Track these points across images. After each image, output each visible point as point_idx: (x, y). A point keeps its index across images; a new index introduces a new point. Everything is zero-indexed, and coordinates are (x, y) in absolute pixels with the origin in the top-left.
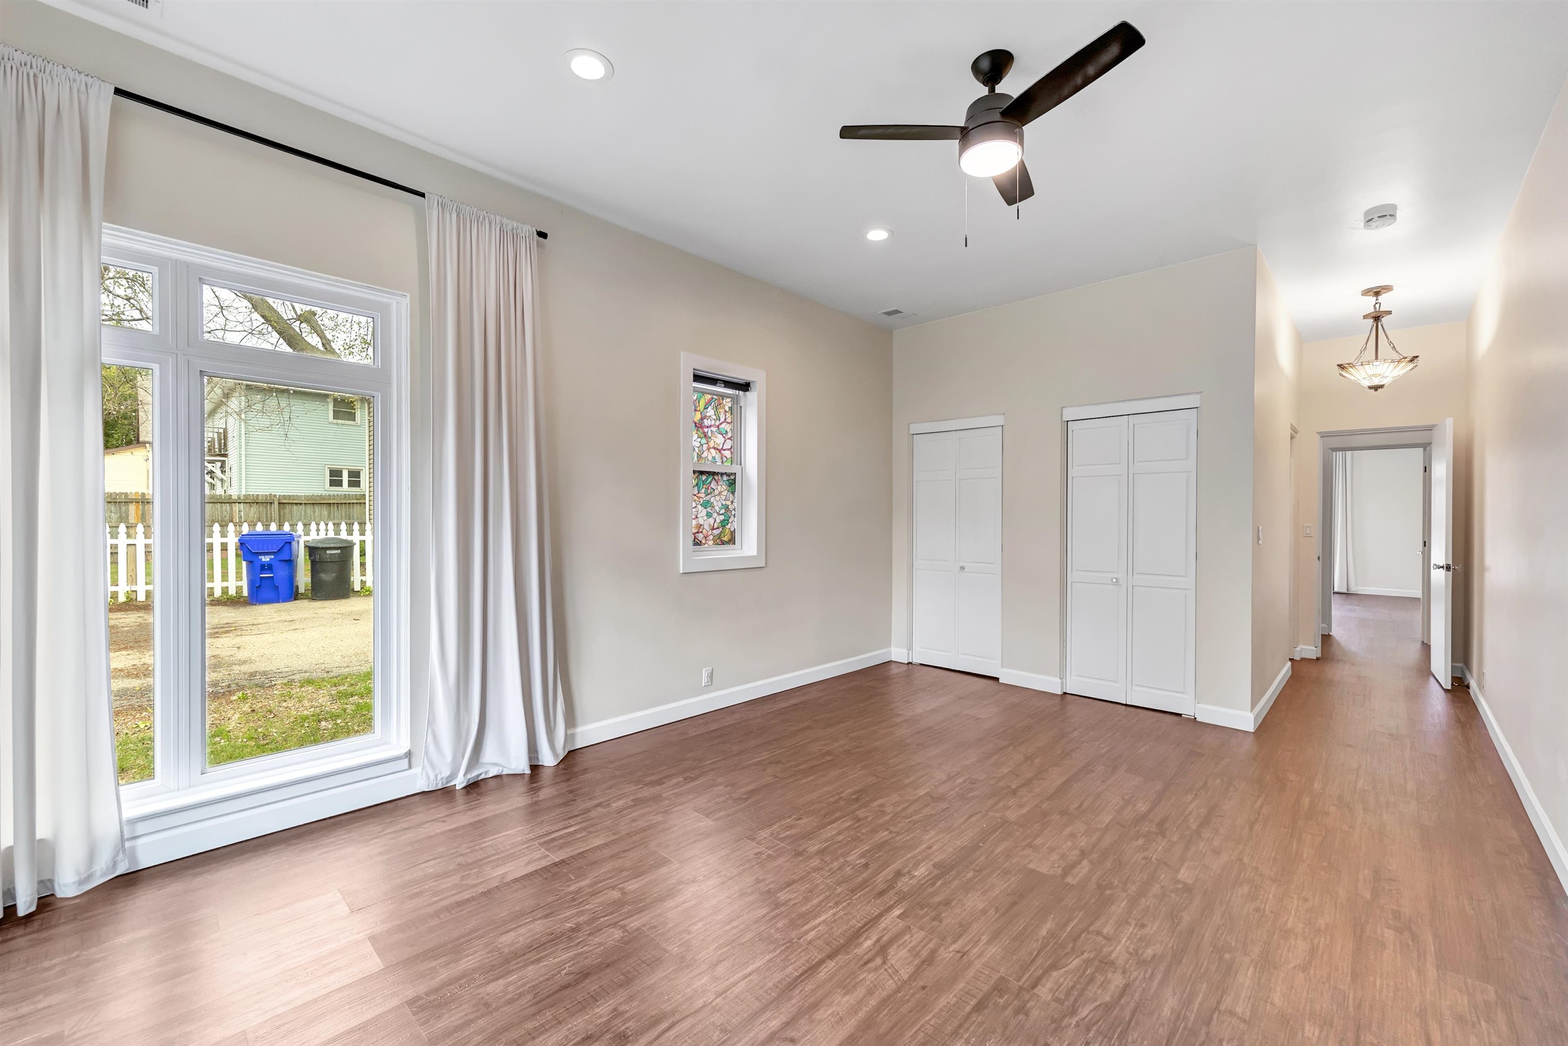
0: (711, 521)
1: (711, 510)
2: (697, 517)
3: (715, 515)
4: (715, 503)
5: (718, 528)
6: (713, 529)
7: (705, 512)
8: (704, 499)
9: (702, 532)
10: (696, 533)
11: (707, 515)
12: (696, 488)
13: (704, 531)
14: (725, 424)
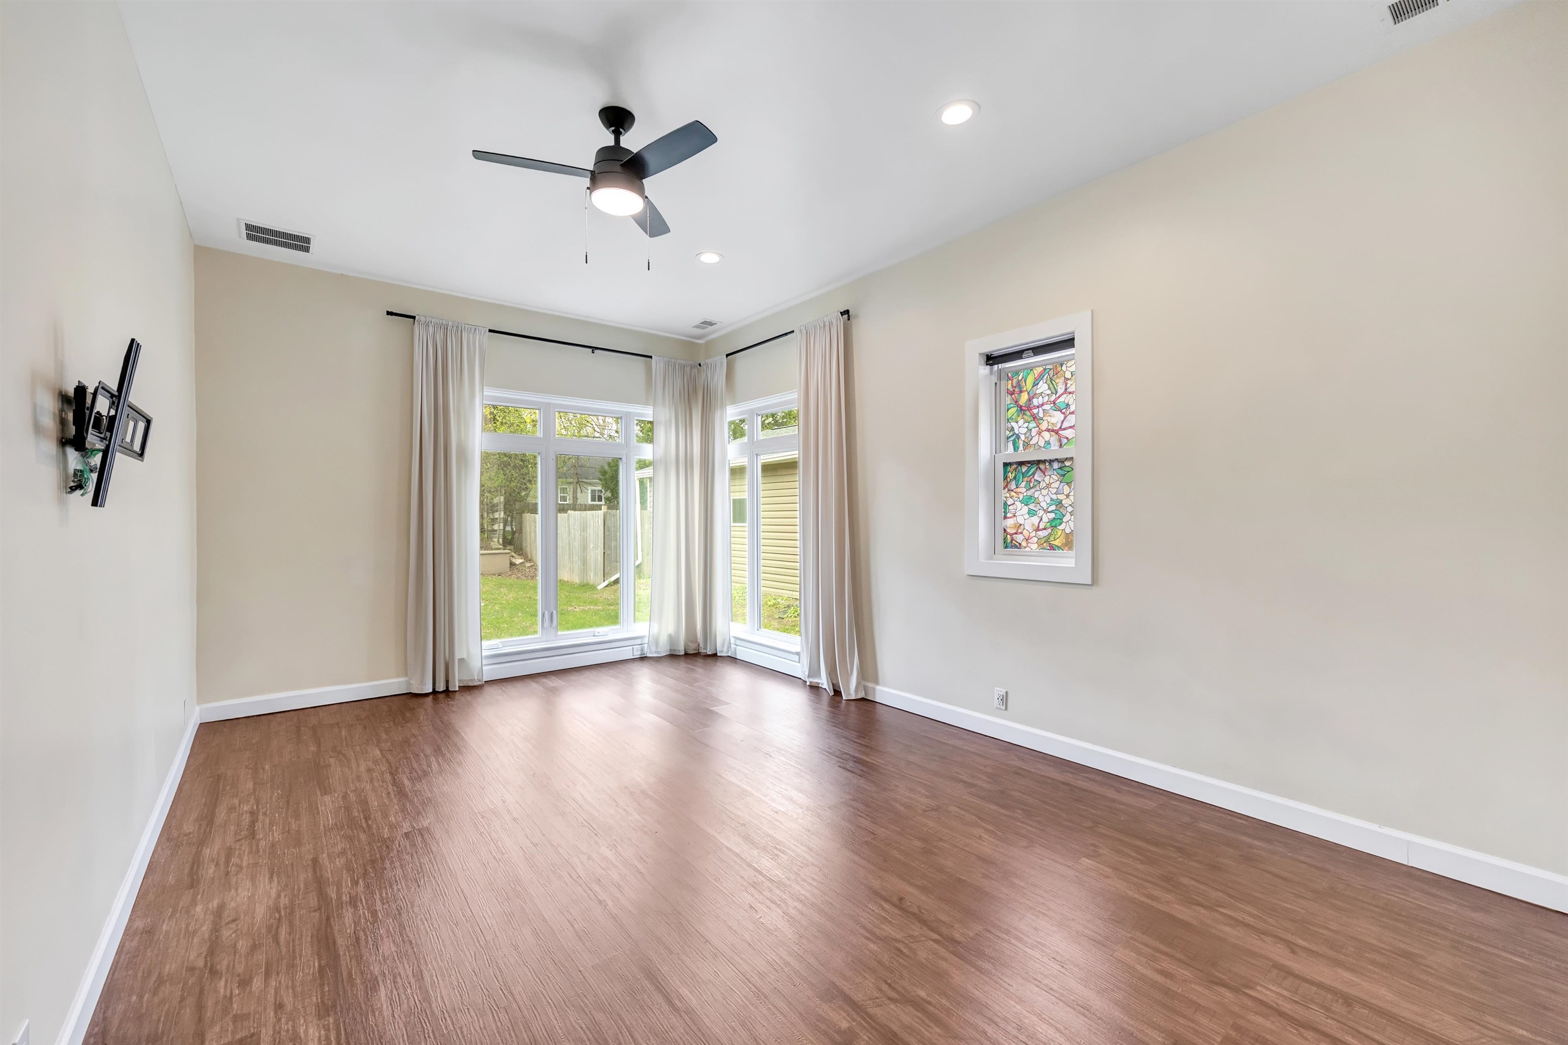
0: (1035, 520)
1: (1035, 507)
2: (1015, 516)
3: (1042, 512)
4: (1041, 498)
5: (1045, 529)
6: (1038, 529)
7: (1026, 509)
8: (1025, 494)
9: (1021, 533)
10: (1013, 534)
11: (1028, 513)
12: (1014, 482)
13: (1025, 532)
14: (1065, 395)
